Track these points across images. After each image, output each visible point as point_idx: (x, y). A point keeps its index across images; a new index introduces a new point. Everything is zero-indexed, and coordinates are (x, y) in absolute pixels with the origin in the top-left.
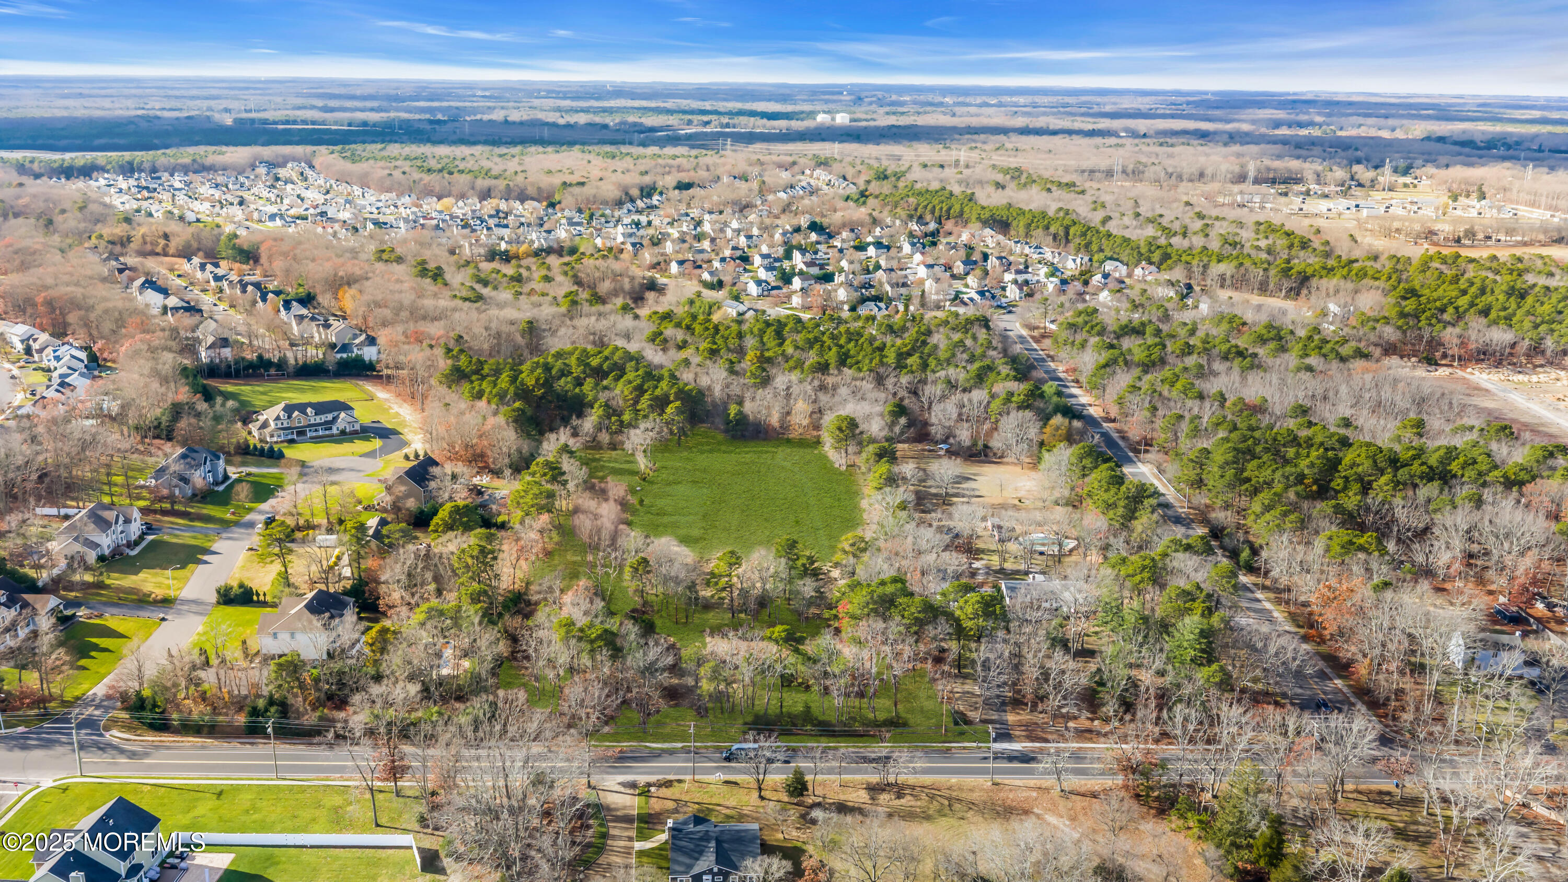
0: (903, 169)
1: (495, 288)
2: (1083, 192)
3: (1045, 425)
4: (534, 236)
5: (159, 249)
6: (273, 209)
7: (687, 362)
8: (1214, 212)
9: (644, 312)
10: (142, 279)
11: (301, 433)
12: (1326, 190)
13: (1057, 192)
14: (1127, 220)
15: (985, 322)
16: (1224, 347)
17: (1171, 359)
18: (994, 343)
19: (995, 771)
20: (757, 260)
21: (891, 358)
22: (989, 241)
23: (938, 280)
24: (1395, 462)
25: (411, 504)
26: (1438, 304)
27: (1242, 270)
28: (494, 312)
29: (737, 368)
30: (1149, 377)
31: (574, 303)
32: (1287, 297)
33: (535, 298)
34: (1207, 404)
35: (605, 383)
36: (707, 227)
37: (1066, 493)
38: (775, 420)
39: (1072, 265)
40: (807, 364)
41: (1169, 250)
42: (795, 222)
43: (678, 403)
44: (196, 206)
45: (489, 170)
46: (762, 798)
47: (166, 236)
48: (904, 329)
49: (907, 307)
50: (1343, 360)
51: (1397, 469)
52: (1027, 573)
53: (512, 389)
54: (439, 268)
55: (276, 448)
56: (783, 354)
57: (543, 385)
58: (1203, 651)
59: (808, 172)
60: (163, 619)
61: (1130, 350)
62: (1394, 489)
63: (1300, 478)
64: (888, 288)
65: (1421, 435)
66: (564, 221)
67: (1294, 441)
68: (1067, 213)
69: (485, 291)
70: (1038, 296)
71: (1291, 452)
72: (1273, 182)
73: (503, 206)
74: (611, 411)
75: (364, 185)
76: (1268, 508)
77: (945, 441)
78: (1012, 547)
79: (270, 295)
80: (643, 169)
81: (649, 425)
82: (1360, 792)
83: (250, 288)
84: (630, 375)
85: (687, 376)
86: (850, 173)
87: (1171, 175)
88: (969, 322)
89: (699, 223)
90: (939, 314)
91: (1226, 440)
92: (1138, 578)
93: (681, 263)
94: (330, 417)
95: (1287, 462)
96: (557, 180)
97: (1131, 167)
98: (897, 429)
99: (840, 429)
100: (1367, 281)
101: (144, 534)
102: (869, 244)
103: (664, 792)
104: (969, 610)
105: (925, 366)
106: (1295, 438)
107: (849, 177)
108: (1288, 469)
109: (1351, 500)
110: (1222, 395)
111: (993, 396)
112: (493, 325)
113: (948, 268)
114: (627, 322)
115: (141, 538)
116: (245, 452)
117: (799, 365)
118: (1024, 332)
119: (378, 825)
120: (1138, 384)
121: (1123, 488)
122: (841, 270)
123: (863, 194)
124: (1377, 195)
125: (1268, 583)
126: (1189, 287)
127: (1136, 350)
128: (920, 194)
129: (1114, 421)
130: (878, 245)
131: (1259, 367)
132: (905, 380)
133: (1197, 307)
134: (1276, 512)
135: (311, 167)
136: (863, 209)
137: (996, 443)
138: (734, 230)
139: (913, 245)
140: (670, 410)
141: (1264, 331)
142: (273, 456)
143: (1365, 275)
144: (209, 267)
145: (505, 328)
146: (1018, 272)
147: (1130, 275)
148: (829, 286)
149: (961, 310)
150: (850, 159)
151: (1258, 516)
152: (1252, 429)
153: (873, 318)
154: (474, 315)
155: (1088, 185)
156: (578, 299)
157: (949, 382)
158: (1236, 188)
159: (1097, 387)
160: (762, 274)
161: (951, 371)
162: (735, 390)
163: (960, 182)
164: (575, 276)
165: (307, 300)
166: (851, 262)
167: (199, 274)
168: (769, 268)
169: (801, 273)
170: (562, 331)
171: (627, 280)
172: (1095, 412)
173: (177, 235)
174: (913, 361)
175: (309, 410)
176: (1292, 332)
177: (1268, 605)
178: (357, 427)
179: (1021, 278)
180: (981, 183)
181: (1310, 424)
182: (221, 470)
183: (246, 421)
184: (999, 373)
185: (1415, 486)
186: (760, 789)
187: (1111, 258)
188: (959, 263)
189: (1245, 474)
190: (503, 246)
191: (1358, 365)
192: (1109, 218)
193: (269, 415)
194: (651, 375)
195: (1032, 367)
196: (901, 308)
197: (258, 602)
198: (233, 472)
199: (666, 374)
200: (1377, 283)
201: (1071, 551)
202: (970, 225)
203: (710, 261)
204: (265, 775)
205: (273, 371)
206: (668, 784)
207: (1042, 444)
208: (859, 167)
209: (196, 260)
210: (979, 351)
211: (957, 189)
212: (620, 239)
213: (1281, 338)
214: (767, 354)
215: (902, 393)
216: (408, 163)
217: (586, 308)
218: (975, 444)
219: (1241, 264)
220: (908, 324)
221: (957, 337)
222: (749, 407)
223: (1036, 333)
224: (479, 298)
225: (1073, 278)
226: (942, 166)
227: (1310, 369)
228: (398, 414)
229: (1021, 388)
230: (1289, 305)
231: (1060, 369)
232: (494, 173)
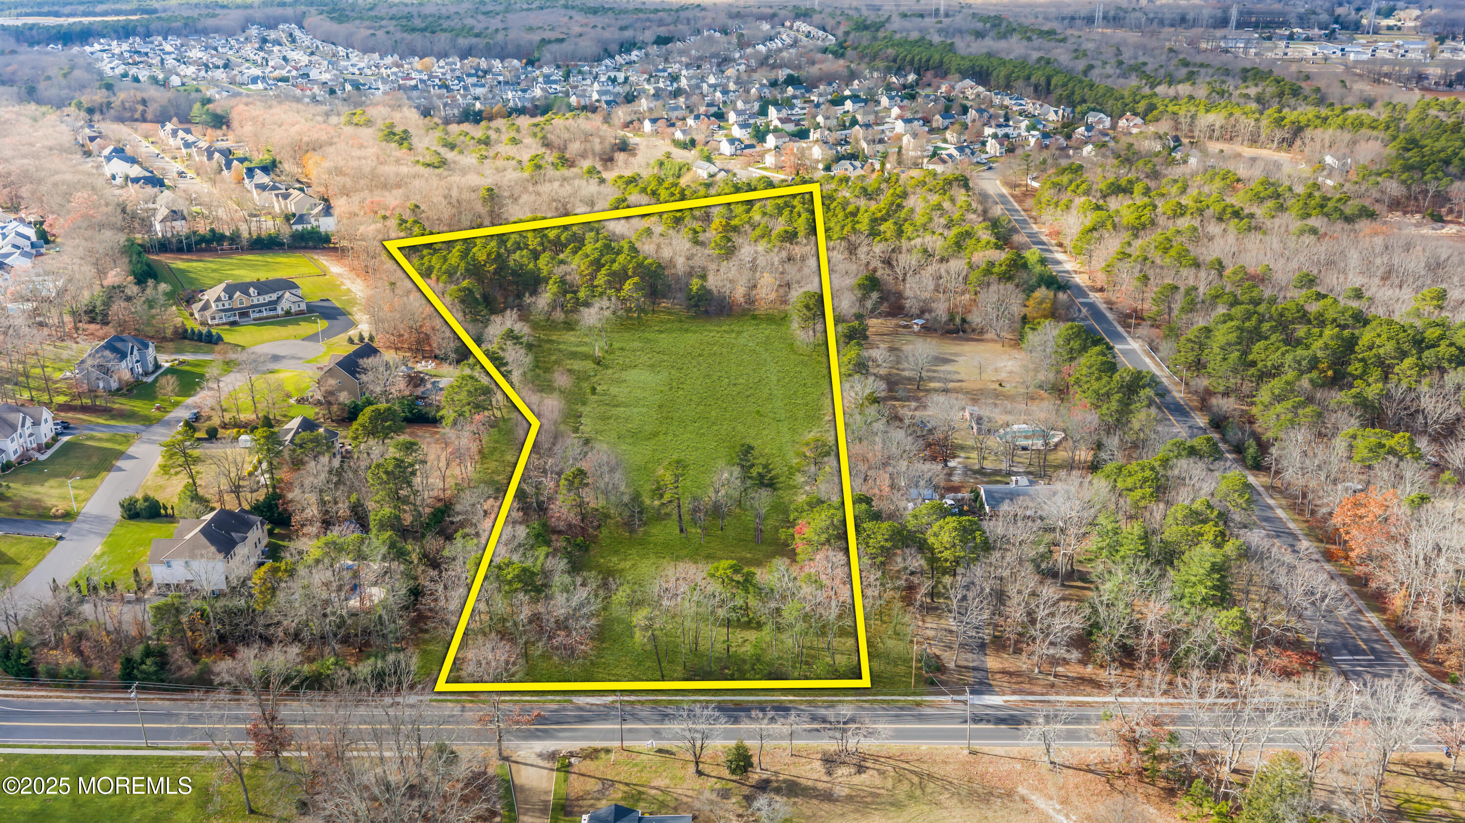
0: (883, 19)
1: (461, 152)
2: (1064, 40)
3: (1028, 296)
4: (510, 95)
5: (137, 115)
6: (256, 72)
7: (649, 232)
8: (1199, 59)
9: (610, 175)
10: (111, 148)
11: (244, 314)
12: (1310, 33)
13: (1037, 42)
14: (1109, 70)
15: (964, 182)
16: (1218, 208)
17: (1161, 221)
18: (974, 205)
19: (974, 735)
20: (732, 117)
21: (864, 225)
22: (969, 93)
23: (915, 135)
24: (1420, 343)
25: (344, 397)
26: (1442, 155)
27: (1232, 119)
28: (456, 179)
29: (702, 237)
30: (1138, 243)
31: (539, 167)
32: (1279, 148)
33: (500, 163)
34: (1203, 274)
35: (561, 256)
36: (684, 83)
37: (1051, 376)
38: (740, 294)
39: (1053, 116)
40: (774, 233)
41: (1155, 101)
42: (772, 75)
43: (636, 279)
44: (184, 70)
45: (472, 28)
46: (700, 773)
47: (144, 102)
48: (879, 191)
49: (883, 165)
50: (1349, 219)
51: (1421, 351)
52: (1009, 474)
53: (463, 265)
54: (405, 132)
55: (214, 331)
56: (749, 221)
57: (495, 260)
58: (1215, 587)
59: (788, 24)
60: (60, 538)
61: (1118, 212)
62: (1419, 375)
63: (1314, 363)
64: (864, 145)
65: (1441, 308)
66: (540, 80)
67: (1304, 317)
68: (1048, 62)
69: (450, 155)
70: (1019, 151)
71: (1301, 331)
72: (1256, 26)
73: (483, 64)
74: (566, 288)
75: (349, 45)
76: (1279, 399)
77: (919, 317)
78: (992, 442)
79: (235, 162)
80: (623, 23)
81: (605, 303)
82: (1407, 765)
83: (217, 155)
84: (588, 248)
85: (647, 248)
86: (830, 23)
87: (1152, 21)
88: (949, 183)
89: (675, 78)
90: (915, 173)
91: (1229, 318)
92: (1138, 493)
93: (654, 121)
94: (274, 296)
95: (1299, 342)
96: (536, 37)
97: (1112, 13)
98: (869, 304)
99: (807, 307)
100: (1364, 131)
101: (57, 434)
102: (846, 98)
103: (588, 766)
104: (946, 538)
105: (900, 233)
106: (1305, 314)
107: (828, 28)
108: (1300, 352)
109: (1373, 390)
110: (1220, 263)
111: (971, 267)
112: (454, 193)
113: (926, 121)
114: (591, 188)
115: (55, 440)
116: (183, 336)
117: (766, 234)
118: (1005, 191)
119: (252, 812)
120: (1128, 250)
121: (1116, 377)
122: (817, 126)
123: (841, 45)
124: (1362, 39)
125: (1278, 483)
126: (1177, 139)
127: (1125, 212)
128: (899, 44)
129: (1102, 290)
130: (855, 98)
131: (1258, 228)
132: (878, 248)
133: (1185, 162)
134: (1289, 404)
135: (301, 27)
136: (841, 62)
137: (975, 318)
138: (710, 86)
139: (891, 98)
140: (628, 285)
141: (1261, 188)
142: (210, 340)
143: (1362, 124)
144: (181, 134)
145: (465, 196)
146: (999, 126)
147: (1114, 127)
148: (803, 144)
149: (939, 168)
150: (829, 10)
151: (1266, 407)
152: (1256, 302)
153: (847, 180)
154: (435, 182)
155: (1069, 32)
156: (543, 163)
157: (925, 251)
158: (1219, 33)
159: (1082, 251)
160: (737, 132)
161: (928, 238)
162: (698, 261)
163: (940, 31)
164: (544, 138)
165: (269, 168)
166: (827, 118)
167: (171, 141)
168: (744, 126)
169: (776, 130)
170: (525, 198)
171: (597, 140)
172: (1080, 280)
173: (154, 100)
174: (887, 227)
175: (251, 290)
176: (1290, 189)
177: (1280, 513)
178: (303, 307)
179: (1001, 132)
180: (960, 32)
181: (1320, 296)
182: (150, 359)
183: (190, 301)
184: (978, 240)
185: (1442, 371)
186: (697, 763)
187: (1093, 110)
188: (938, 117)
189: (1251, 357)
190: (478, 106)
191: (1364, 225)
192: (1091, 67)
193: (210, 295)
194: (610, 247)
195: (1014, 230)
196: (877, 166)
197: (166, 516)
198: (166, 361)
199: (626, 246)
200: (1375, 133)
201: (1056, 445)
202: (950, 77)
203: (684, 119)
204: (134, 742)
205: (226, 245)
206: (593, 754)
207: (1024, 319)
208: (839, 19)
209: (169, 126)
210: (956, 216)
211: (936, 39)
212: (595, 96)
213: (1279, 196)
214: (733, 223)
215: (876, 263)
216: (394, 22)
217: (551, 172)
218: (952, 319)
219: (1231, 114)
220: (884, 186)
221: (935, 199)
222: (713, 282)
223: (1017, 192)
224: (443, 163)
225: (1056, 132)
226: (922, 16)
227: (1314, 231)
228: (349, 290)
229: (1002, 256)
230: (1283, 157)
231: (1042, 231)
232: (476, 31)
